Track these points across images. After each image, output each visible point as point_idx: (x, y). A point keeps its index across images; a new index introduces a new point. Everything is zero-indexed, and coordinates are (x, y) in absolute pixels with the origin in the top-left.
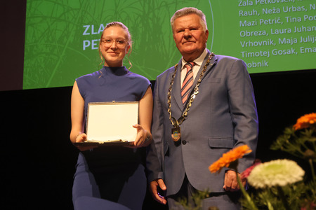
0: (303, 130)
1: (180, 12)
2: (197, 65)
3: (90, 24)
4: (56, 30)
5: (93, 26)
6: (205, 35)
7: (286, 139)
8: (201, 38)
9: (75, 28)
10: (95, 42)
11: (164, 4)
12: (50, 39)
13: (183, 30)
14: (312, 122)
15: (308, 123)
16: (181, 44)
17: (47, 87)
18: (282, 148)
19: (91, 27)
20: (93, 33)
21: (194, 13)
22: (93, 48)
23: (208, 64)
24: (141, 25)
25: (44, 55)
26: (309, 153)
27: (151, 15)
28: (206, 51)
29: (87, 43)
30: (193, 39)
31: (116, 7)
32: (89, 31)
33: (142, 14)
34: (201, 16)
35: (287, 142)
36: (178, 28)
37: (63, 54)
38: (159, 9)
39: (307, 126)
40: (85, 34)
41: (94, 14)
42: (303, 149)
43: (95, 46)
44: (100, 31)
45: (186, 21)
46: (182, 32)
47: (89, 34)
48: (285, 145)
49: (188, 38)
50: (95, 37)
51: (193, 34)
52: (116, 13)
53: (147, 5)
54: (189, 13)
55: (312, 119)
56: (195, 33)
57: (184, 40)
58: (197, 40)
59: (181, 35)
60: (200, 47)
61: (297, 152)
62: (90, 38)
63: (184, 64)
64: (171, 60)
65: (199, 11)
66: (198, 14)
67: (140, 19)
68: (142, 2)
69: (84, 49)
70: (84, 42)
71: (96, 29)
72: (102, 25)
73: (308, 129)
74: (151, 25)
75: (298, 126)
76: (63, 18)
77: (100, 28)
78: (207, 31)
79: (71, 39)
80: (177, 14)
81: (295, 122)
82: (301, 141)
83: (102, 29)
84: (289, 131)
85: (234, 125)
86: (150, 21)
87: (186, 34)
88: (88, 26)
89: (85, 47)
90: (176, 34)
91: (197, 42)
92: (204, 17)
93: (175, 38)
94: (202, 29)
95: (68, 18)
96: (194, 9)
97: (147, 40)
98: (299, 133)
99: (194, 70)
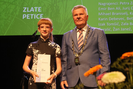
0: (125, 59)
1: (76, 7)
2: (84, 31)
3: (27, 7)
4: (10, 8)
5: (28, 8)
6: (87, 17)
7: (117, 63)
8: (85, 19)
9: (19, 8)
10: (28, 16)
12: (7, 12)
13: (77, 15)
16: (76, 21)
17: (5, 35)
18: (116, 67)
19: (27, 9)
20: (28, 11)
21: (82, 7)
22: (27, 18)
23: (89, 31)
24: (50, 9)
25: (4, 20)
26: (127, 69)
28: (87, 25)
29: (25, 16)
30: (81, 19)
32: (26, 10)
33: (51, 4)
34: (85, 9)
35: (118, 64)
36: (75, 14)
37: (13, 20)
39: (126, 58)
40: (24, 11)
41: (29, 2)
42: (125, 68)
43: (28, 17)
44: (31, 10)
45: (78, 11)
46: (77, 16)
47: (26, 11)
48: (117, 66)
49: (79, 18)
50: (29, 13)
51: (81, 17)
52: (39, 3)
54: (80, 7)
56: (82, 16)
57: (77, 20)
58: (83, 19)
59: (76, 17)
60: (84, 23)
61: (122, 69)
62: (26, 13)
63: (78, 30)
65: (84, 7)
66: (83, 8)
67: (50, 6)
69: (23, 18)
70: (24, 15)
71: (30, 9)
72: (32, 8)
73: (127, 59)
74: (55, 10)
76: (14, 3)
77: (31, 9)
78: (88, 16)
79: (17, 13)
80: (74, 8)
81: (121, 56)
82: (124, 64)
83: (32, 10)
84: (119, 59)
85: (100, 58)
86: (54, 8)
87: (78, 17)
88: (26, 8)
89: (24, 17)
90: (74, 17)
91: (83, 21)
92: (86, 9)
93: (74, 19)
94: (85, 14)
95: (16, 3)
96: (82, 6)
97: (53, 16)
98: (123, 61)
99: (83, 33)
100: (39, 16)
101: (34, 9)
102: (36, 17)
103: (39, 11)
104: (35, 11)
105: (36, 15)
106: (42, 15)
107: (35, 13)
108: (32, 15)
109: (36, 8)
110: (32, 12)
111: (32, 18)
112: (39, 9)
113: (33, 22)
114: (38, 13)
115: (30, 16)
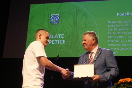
3: (52, 34)
5: (53, 35)
10: (53, 41)
11: (80, 28)
14: (123, 81)
15: (122, 82)
20: (53, 38)
22: (52, 43)
24: (71, 36)
27: (75, 32)
29: (50, 42)
31: (62, 28)
32: (52, 37)
33: (72, 31)
38: (78, 30)
40: (50, 38)
41: (54, 30)
43: (53, 43)
44: (55, 37)
52: (62, 30)
53: (74, 28)
55: (123, 80)
64: (82, 50)
67: (71, 33)
68: (72, 27)
69: (49, 44)
72: (56, 35)
74: (75, 36)
75: (119, 83)
83: (56, 36)
86: (75, 34)
88: (51, 35)
97: (73, 41)
99: (92, 55)
100: (62, 42)
101: (58, 36)
102: (59, 42)
103: (62, 37)
104: (58, 37)
105: (59, 41)
106: (64, 41)
107: (58, 39)
108: (56, 41)
109: (60, 35)
110: (56, 39)
111: (56, 43)
112: (62, 36)
113: (57, 46)
114: (61, 39)
115: (55, 42)
